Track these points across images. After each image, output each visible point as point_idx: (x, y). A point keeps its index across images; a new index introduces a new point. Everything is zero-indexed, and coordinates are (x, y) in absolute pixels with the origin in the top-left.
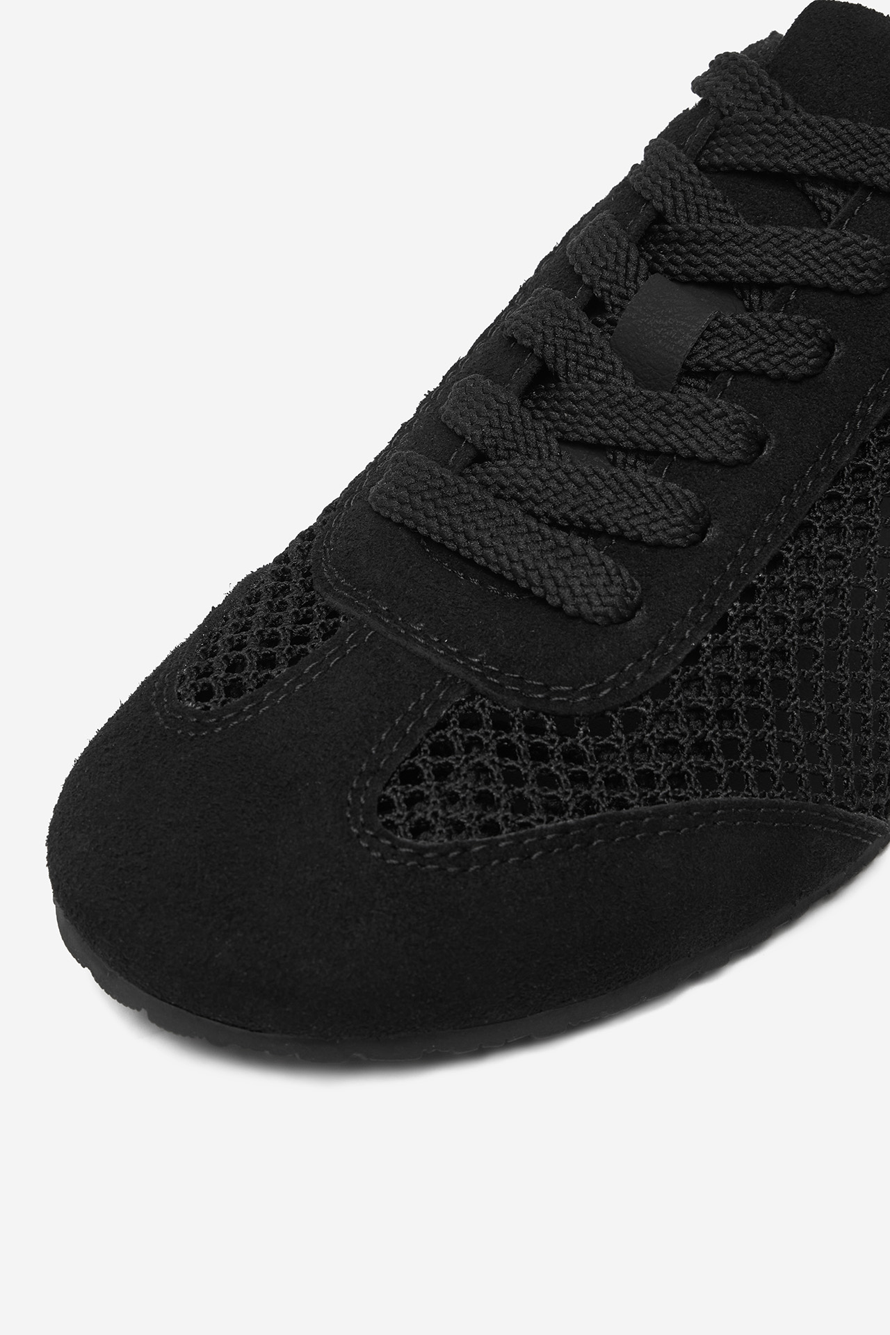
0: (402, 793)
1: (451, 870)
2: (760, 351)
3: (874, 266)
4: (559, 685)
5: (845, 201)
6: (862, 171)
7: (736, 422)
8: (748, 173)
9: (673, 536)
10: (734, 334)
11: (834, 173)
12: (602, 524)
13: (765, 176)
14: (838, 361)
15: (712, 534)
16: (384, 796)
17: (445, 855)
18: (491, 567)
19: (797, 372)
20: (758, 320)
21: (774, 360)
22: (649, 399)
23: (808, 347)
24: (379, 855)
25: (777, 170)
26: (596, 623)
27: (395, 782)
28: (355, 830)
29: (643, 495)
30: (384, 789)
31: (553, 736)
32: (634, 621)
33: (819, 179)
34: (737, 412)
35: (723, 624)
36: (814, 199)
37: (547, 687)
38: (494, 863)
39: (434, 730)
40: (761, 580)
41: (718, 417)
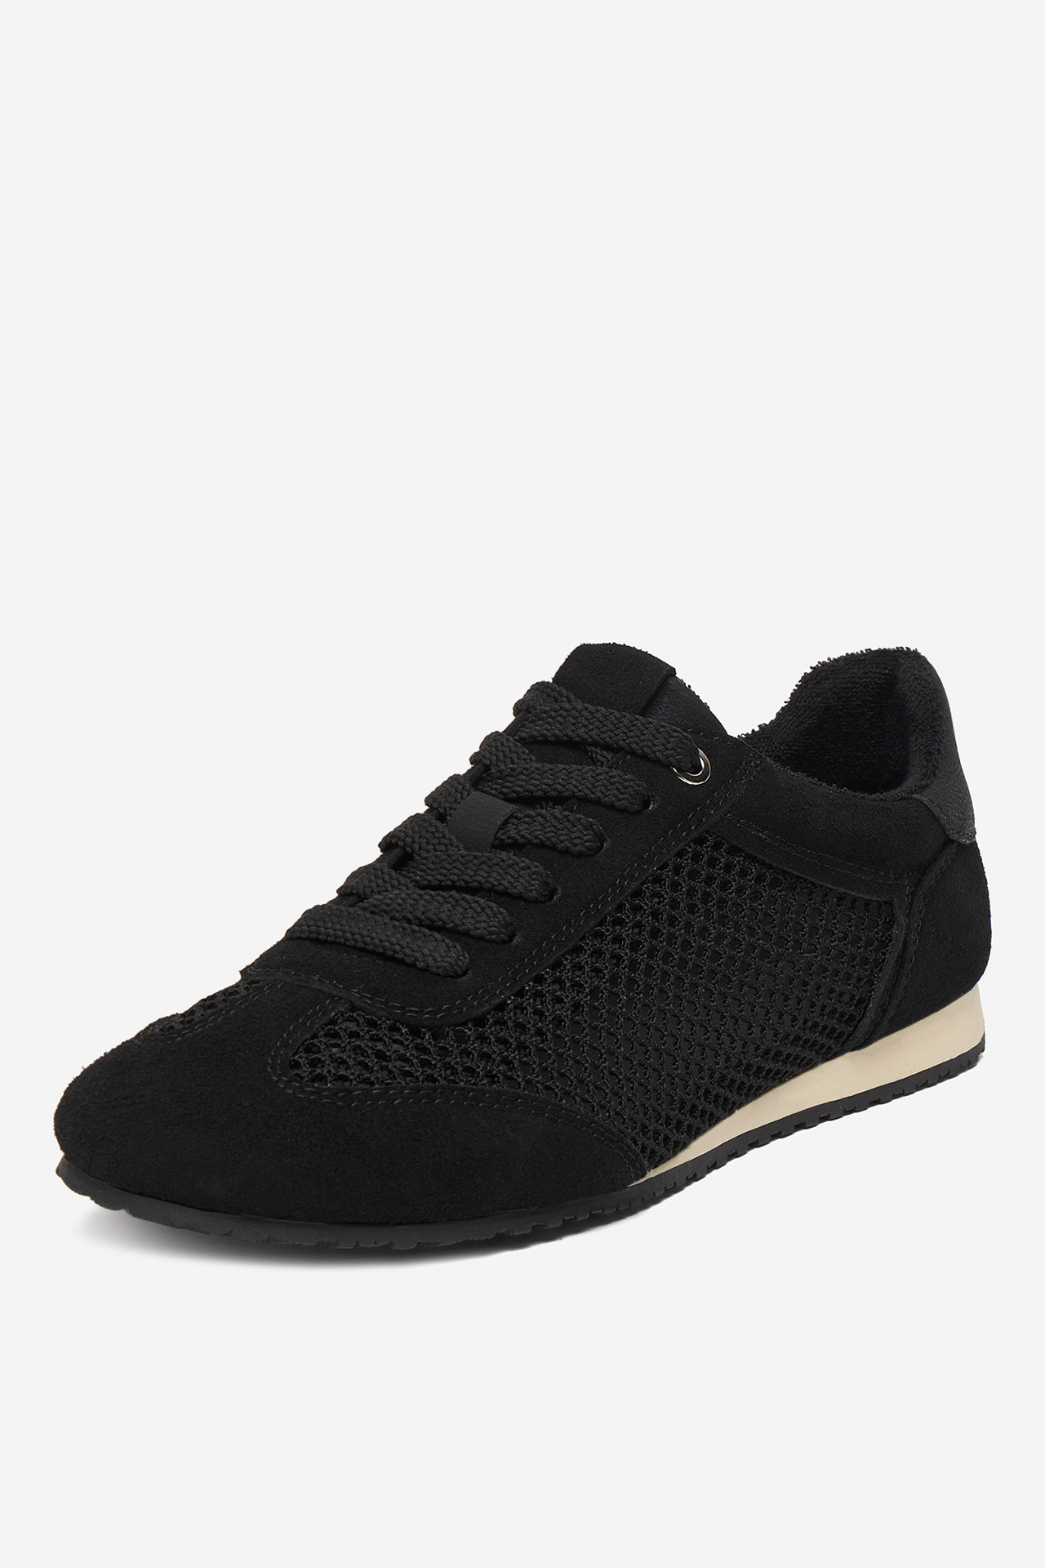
0: (306, 1058)
1: (340, 1103)
2: (553, 832)
3: (632, 793)
4: (412, 1006)
5: (612, 758)
6: (624, 740)
7: (535, 873)
8: (546, 742)
9: (491, 933)
10: (534, 821)
11: (605, 742)
12: (442, 921)
13: (558, 742)
14: (606, 850)
15: (517, 940)
16: (293, 1060)
17: (336, 1094)
18: (367, 947)
19: (577, 848)
20: (552, 815)
21: (562, 838)
22: (476, 857)
23: (585, 835)
24: (292, 1091)
25: (565, 738)
26: (438, 975)
27: (301, 1052)
28: (275, 1078)
29: (471, 908)
30: (294, 1056)
31: (407, 1037)
32: (464, 978)
33: (596, 744)
34: (536, 867)
35: (521, 993)
36: (592, 754)
37: (404, 1008)
38: (369, 1103)
39: (327, 1025)
40: (548, 973)
41: (523, 869)
